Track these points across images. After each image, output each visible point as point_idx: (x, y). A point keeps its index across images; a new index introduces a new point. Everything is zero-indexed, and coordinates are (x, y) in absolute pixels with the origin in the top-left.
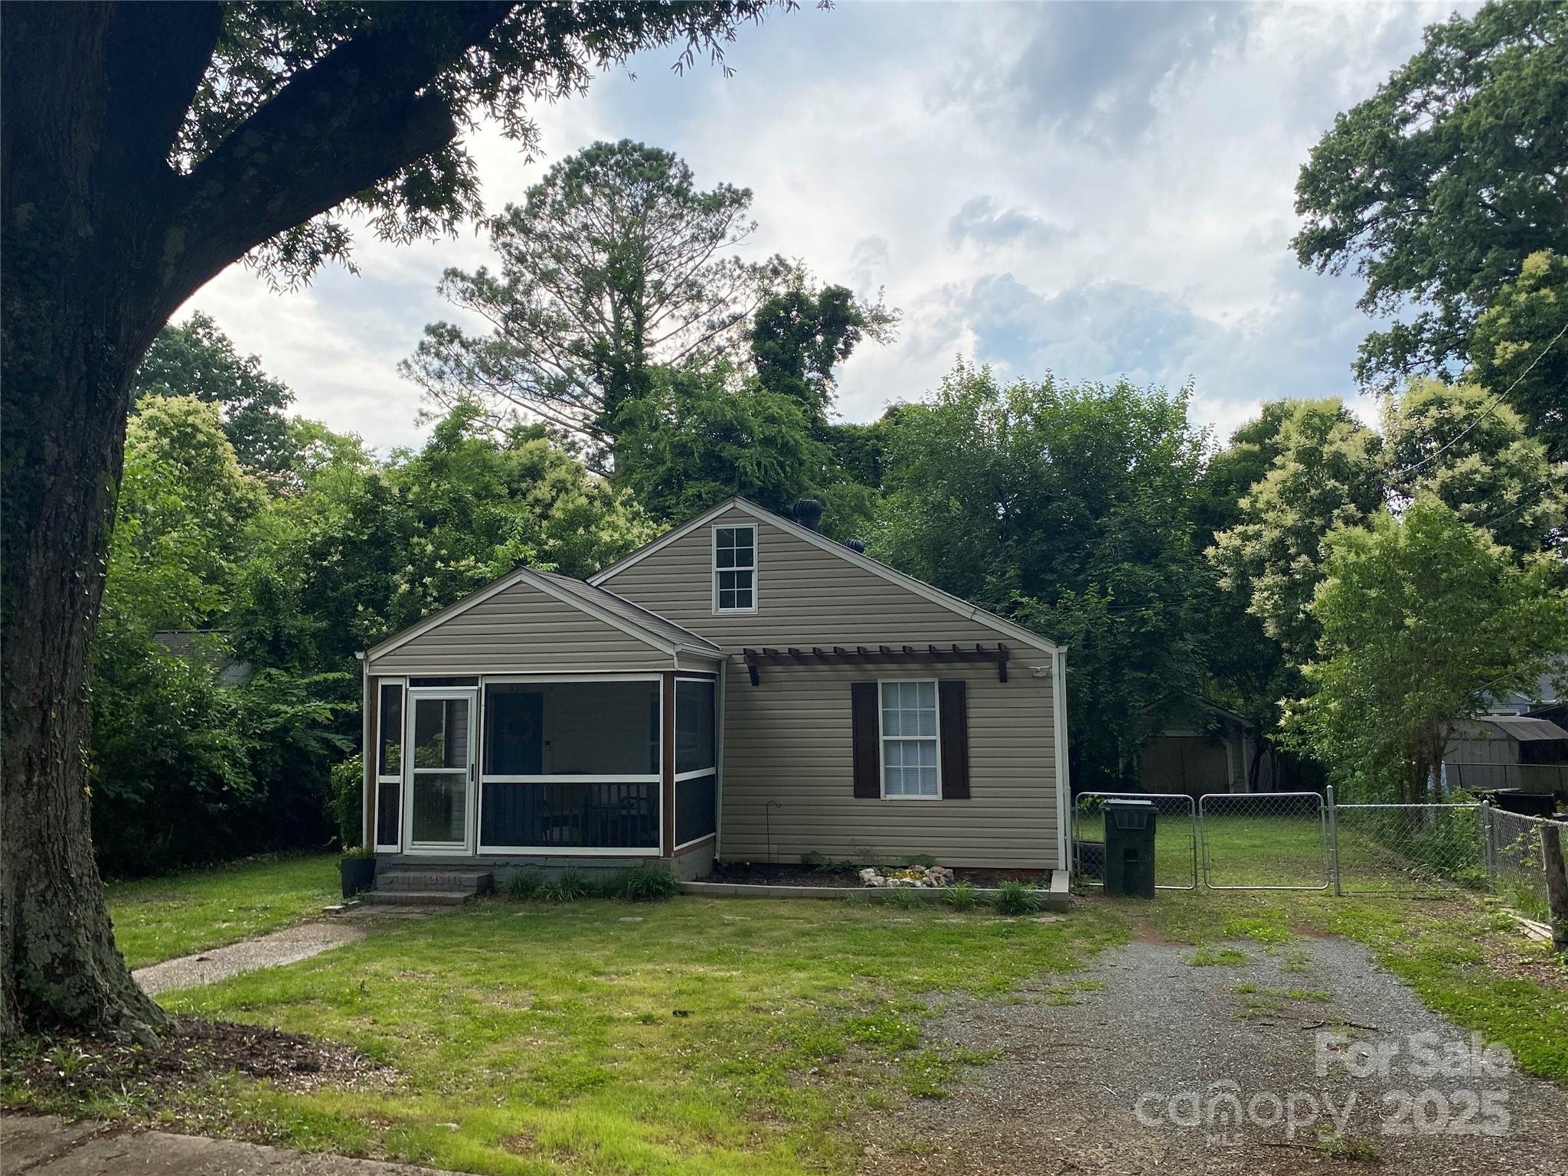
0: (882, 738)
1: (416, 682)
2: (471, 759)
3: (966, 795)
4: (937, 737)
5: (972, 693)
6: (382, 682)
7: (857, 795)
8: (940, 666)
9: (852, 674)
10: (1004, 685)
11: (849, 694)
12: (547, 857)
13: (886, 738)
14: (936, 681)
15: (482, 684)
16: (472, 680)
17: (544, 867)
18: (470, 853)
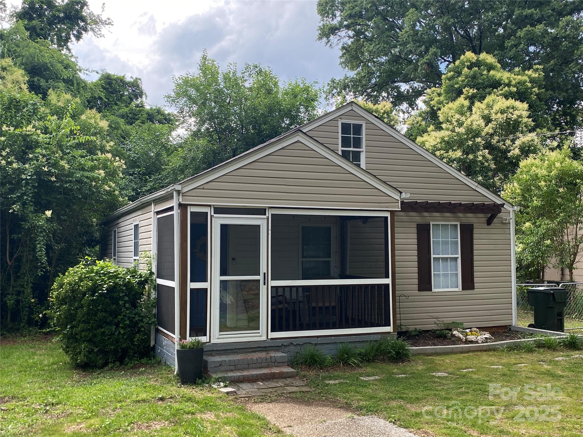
0: (433, 256)
1: (219, 210)
2: (263, 268)
3: (473, 288)
4: (459, 256)
5: (475, 231)
6: (190, 210)
7: (420, 290)
8: (461, 215)
9: (416, 218)
10: (488, 227)
11: (415, 230)
12: (318, 337)
13: (434, 256)
14: (458, 223)
15: (269, 213)
16: (262, 211)
17: (316, 344)
18: (264, 338)
